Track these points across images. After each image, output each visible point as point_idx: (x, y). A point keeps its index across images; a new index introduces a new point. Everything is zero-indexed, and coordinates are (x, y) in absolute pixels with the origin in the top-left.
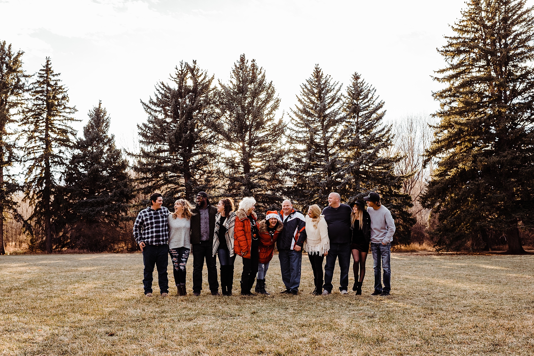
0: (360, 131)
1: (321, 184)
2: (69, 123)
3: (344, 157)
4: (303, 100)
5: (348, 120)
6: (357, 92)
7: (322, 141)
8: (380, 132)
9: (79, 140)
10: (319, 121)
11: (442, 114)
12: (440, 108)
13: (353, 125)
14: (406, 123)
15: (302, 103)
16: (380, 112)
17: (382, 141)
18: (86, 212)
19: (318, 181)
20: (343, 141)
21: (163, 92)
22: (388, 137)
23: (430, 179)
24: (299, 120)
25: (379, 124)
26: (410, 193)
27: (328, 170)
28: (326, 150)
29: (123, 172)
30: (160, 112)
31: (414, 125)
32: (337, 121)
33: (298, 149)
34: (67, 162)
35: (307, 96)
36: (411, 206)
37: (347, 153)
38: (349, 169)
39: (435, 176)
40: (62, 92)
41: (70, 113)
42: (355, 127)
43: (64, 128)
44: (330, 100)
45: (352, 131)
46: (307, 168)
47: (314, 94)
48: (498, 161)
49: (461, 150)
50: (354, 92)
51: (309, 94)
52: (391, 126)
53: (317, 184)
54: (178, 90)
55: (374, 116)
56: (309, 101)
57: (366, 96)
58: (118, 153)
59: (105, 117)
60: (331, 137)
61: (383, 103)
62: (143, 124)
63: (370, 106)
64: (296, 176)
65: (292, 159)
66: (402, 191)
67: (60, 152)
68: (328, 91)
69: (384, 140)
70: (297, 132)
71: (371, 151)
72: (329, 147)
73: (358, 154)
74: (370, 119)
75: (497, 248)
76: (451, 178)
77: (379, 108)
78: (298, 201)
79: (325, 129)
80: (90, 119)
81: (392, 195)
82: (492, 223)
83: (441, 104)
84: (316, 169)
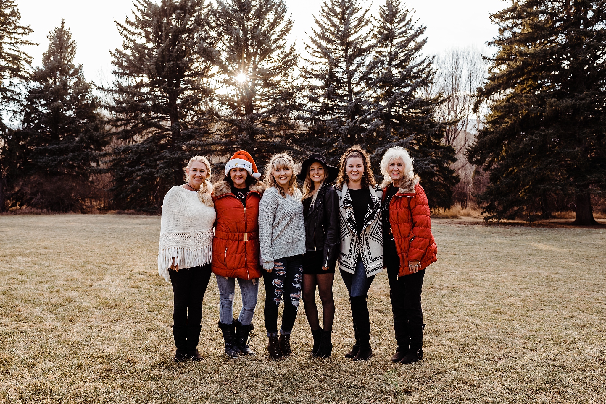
0: (394, 63)
1: (342, 130)
2: (22, 48)
3: (372, 97)
4: (322, 22)
5: (379, 49)
6: (391, 13)
7: (345, 76)
8: (418, 65)
9: (37, 70)
10: (342, 50)
12: (498, 34)
13: (385, 56)
14: (451, 58)
15: (320, 25)
16: (419, 39)
17: (420, 77)
18: (44, 162)
19: (338, 127)
20: (371, 76)
21: (143, 8)
22: (429, 72)
23: (481, 128)
24: (316, 48)
25: (418, 55)
26: (452, 144)
27: (351, 112)
28: (349, 87)
29: (94, 112)
30: (140, 34)
31: (460, 62)
32: (365, 50)
33: (314, 85)
34: (22, 98)
35: (327, 15)
36: (454, 160)
37: (375, 91)
38: (377, 112)
39: (488, 123)
40: (10, 6)
41: (22, 34)
42: (388, 58)
43: (16, 53)
44: (356, 23)
45: (383, 62)
46: (325, 110)
47: (336, 14)
48: (573, 104)
49: (522, 90)
50: (387, 13)
51: (329, 14)
52: (434, 57)
53: (336, 131)
54: (162, 7)
55: (412, 45)
56: (329, 23)
57: (403, 19)
58: (87, 88)
59: (71, 41)
60: (356, 70)
61: (425, 28)
62: (116, 50)
63: (408, 32)
64: (310, 120)
65: (306, 98)
66: (443, 141)
67: (11, 85)
68: (354, 11)
69: (424, 76)
70: (313, 63)
71: (407, 90)
72: (354, 84)
73: (389, 93)
74: (407, 48)
75: (558, 215)
76: (509, 127)
77: (419, 35)
78: (312, 151)
79: (349, 60)
80: (50, 42)
81: (431, 147)
82: (560, 186)
83: (500, 29)
84: (336, 111)
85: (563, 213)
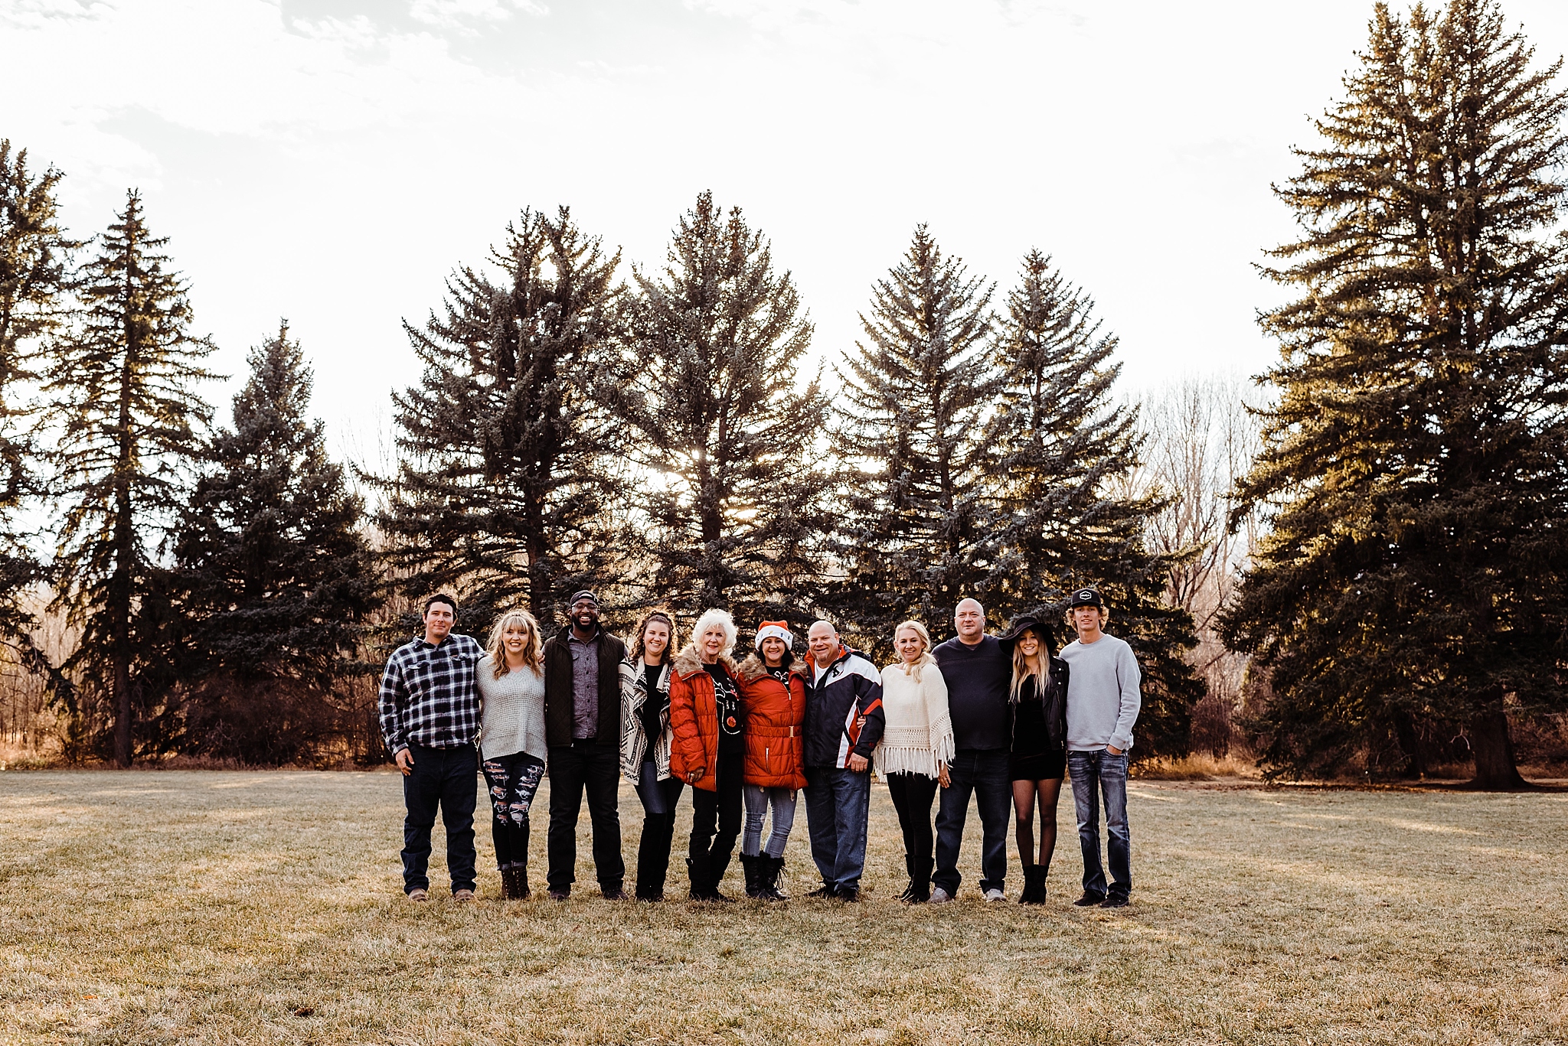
0: (1046, 421)
1: (929, 574)
2: (191, 385)
3: (997, 499)
4: (880, 330)
5: (1012, 390)
6: (1038, 308)
7: (934, 451)
8: (1102, 425)
9: (220, 436)
10: (926, 391)
11: (1285, 376)
12: (1280, 359)
13: (1025, 405)
14: (1181, 400)
15: (875, 336)
16: (1103, 366)
17: (1108, 452)
18: (234, 647)
19: (920, 567)
20: (994, 450)
21: (470, 298)
22: (1127, 441)
23: (1249, 567)
24: (866, 388)
25: (1101, 402)
26: (1189, 605)
27: (951, 533)
28: (945, 475)
29: (348, 530)
30: (460, 355)
31: (1204, 407)
32: (978, 392)
33: (863, 470)
34: (183, 499)
35: (893, 316)
36: (1192, 643)
37: (1005, 486)
38: (1011, 533)
39: (1264, 556)
40: (171, 293)
41: (193, 354)
42: (1032, 409)
43: (175, 397)
44: (958, 331)
45: (1021, 421)
46: (890, 527)
47: (911, 312)
48: (1449, 515)
49: (1339, 482)
50: (1028, 309)
51: (897, 312)
52: (1137, 408)
53: (916, 577)
54: (514, 294)
55: (1087, 378)
56: (896, 330)
57: (1065, 321)
58: (334, 476)
59: (299, 369)
60: (959, 438)
61: (1115, 341)
62: (409, 391)
63: (1077, 349)
64: (856, 550)
65: (844, 501)
66: (1165, 600)
67: (163, 468)
68: (953, 305)
69: (1115, 449)
70: (860, 422)
71: (1077, 482)
72: (955, 468)
73: (1038, 489)
74: (1075, 387)
75: (1444, 770)
76: (1311, 565)
77: (1102, 357)
78: (860, 623)
79: (943, 414)
80: (253, 372)
81: (1137, 612)
82: (1430, 697)
83: (1284, 347)
84: (915, 531)
85: (1455, 766)
